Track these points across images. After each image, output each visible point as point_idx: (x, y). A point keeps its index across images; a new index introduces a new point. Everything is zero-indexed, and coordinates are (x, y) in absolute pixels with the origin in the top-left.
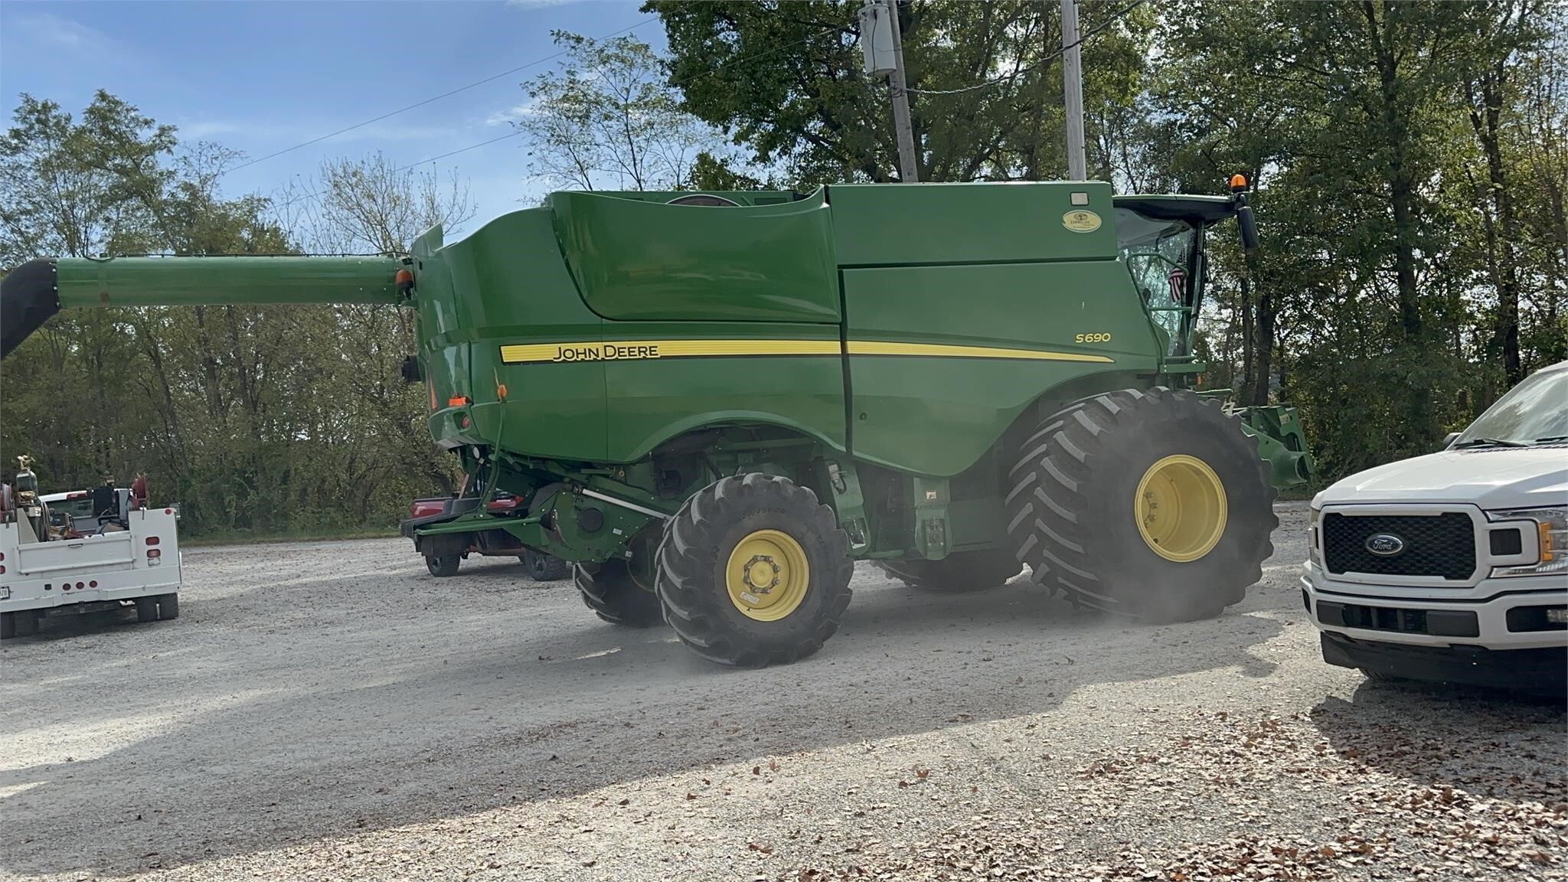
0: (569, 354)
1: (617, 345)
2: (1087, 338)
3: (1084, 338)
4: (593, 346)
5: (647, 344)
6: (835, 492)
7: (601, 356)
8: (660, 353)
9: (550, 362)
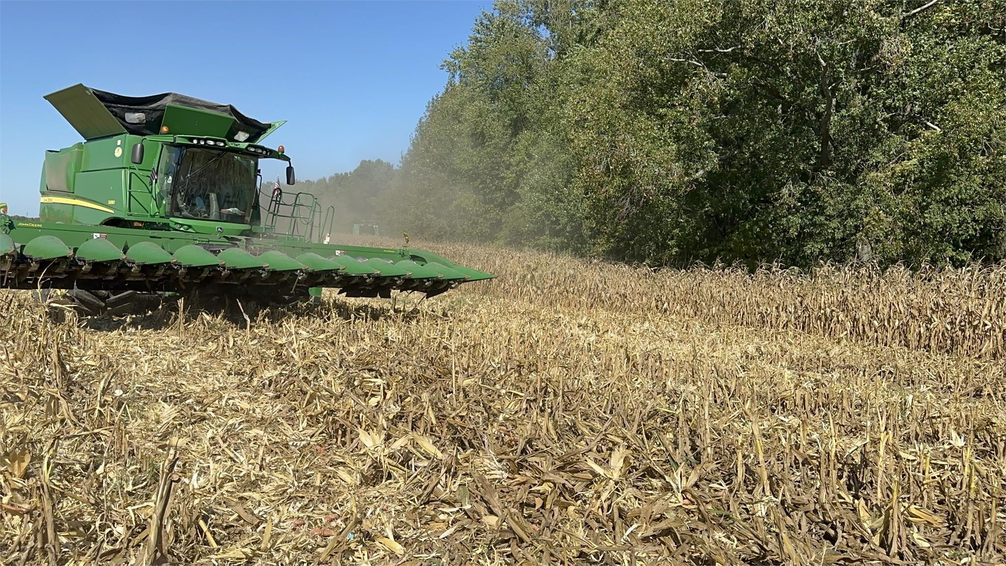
2: (110, 202)
8: (53, 201)
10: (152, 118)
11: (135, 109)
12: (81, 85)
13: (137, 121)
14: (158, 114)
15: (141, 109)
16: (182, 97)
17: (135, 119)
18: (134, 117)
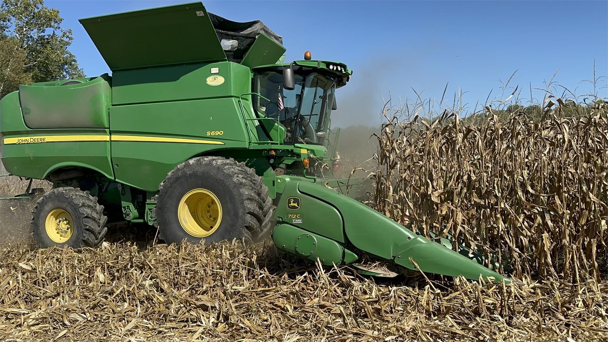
0: (20, 141)
1: (34, 138)
2: (212, 133)
3: (210, 133)
4: (27, 138)
5: (43, 137)
6: (121, 195)
7: (29, 142)
8: (46, 140)
9: (16, 144)
10: (243, 45)
11: (232, 35)
12: (201, 3)
13: (229, 48)
14: (248, 41)
15: (235, 36)
16: (265, 26)
17: (229, 46)
18: (227, 44)
